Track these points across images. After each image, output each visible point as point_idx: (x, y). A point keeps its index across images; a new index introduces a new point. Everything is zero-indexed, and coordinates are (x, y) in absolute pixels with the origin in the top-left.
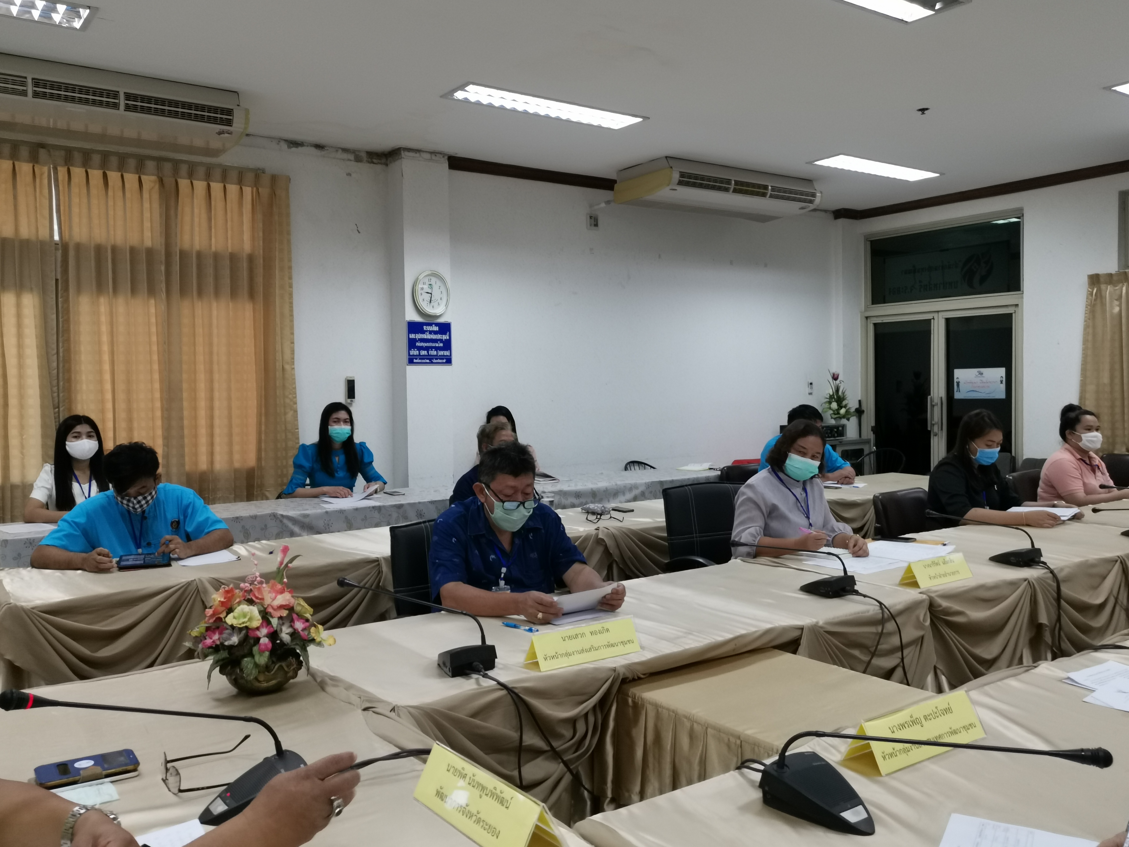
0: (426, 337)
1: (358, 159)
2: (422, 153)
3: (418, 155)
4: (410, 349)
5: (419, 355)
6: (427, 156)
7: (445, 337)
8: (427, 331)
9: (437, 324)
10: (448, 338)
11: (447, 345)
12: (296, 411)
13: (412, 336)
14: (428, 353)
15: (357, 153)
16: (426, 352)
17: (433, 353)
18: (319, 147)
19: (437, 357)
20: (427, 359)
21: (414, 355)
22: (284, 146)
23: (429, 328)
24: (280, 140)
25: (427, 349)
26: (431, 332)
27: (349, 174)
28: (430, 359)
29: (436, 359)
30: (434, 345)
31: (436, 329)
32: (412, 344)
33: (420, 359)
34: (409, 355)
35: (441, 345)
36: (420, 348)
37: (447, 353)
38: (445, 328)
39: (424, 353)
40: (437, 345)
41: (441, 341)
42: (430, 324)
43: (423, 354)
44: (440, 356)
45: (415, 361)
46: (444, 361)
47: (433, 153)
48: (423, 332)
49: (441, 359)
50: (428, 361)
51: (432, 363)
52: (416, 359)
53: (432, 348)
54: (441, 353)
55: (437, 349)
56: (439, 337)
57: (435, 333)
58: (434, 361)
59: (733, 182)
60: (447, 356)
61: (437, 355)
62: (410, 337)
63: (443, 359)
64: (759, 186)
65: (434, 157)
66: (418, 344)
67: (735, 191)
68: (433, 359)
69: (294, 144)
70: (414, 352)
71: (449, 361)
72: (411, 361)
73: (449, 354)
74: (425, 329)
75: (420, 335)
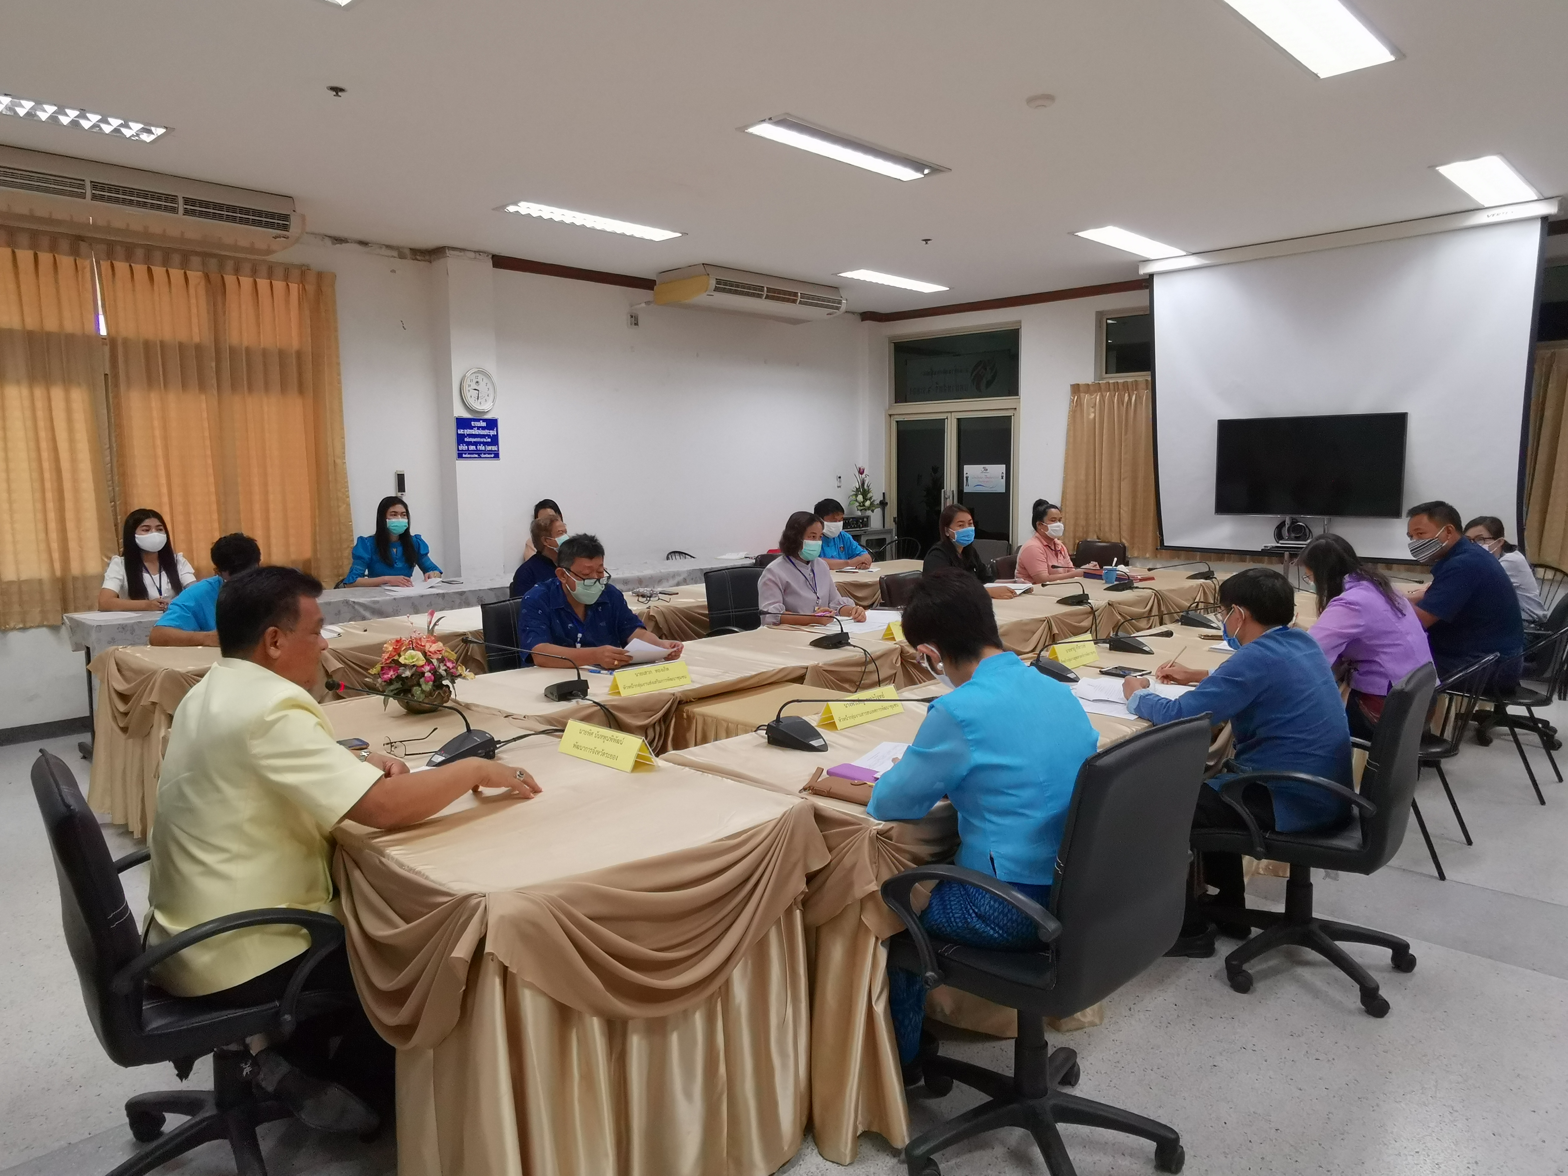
0: (474, 433)
1: (402, 256)
2: (466, 252)
3: (462, 254)
4: (459, 444)
5: (468, 450)
6: (472, 255)
7: (492, 433)
8: (475, 427)
9: (484, 420)
10: (495, 434)
11: (495, 440)
12: (348, 505)
13: (461, 432)
14: (476, 448)
15: (401, 250)
16: (474, 447)
17: (482, 448)
18: (363, 243)
20: (476, 454)
21: (463, 450)
22: (328, 242)
23: (477, 424)
24: (323, 236)
25: (475, 444)
26: (479, 428)
27: (393, 271)
28: (479, 454)
29: (484, 454)
30: (482, 440)
31: (484, 424)
32: (460, 439)
33: (469, 454)
34: (458, 450)
35: (489, 440)
36: (469, 444)
37: (494, 448)
38: (492, 424)
39: (472, 448)
40: (485, 440)
41: (489, 436)
42: (478, 420)
43: (472, 449)
44: (488, 451)
45: (464, 456)
46: (492, 456)
47: (478, 252)
48: (472, 428)
49: (489, 454)
50: (477, 456)
51: (481, 457)
52: (465, 454)
53: (480, 443)
54: (489, 448)
55: (485, 444)
56: (486, 432)
57: (483, 428)
58: (483, 456)
59: (765, 289)
60: (496, 451)
61: (485, 451)
62: (459, 433)
63: (491, 454)
64: (790, 293)
65: (478, 256)
66: (466, 439)
67: (767, 297)
68: (481, 454)
69: (338, 240)
70: (463, 447)
71: (497, 456)
72: (460, 456)
73: (496, 449)
74: (473, 425)
75: (469, 430)
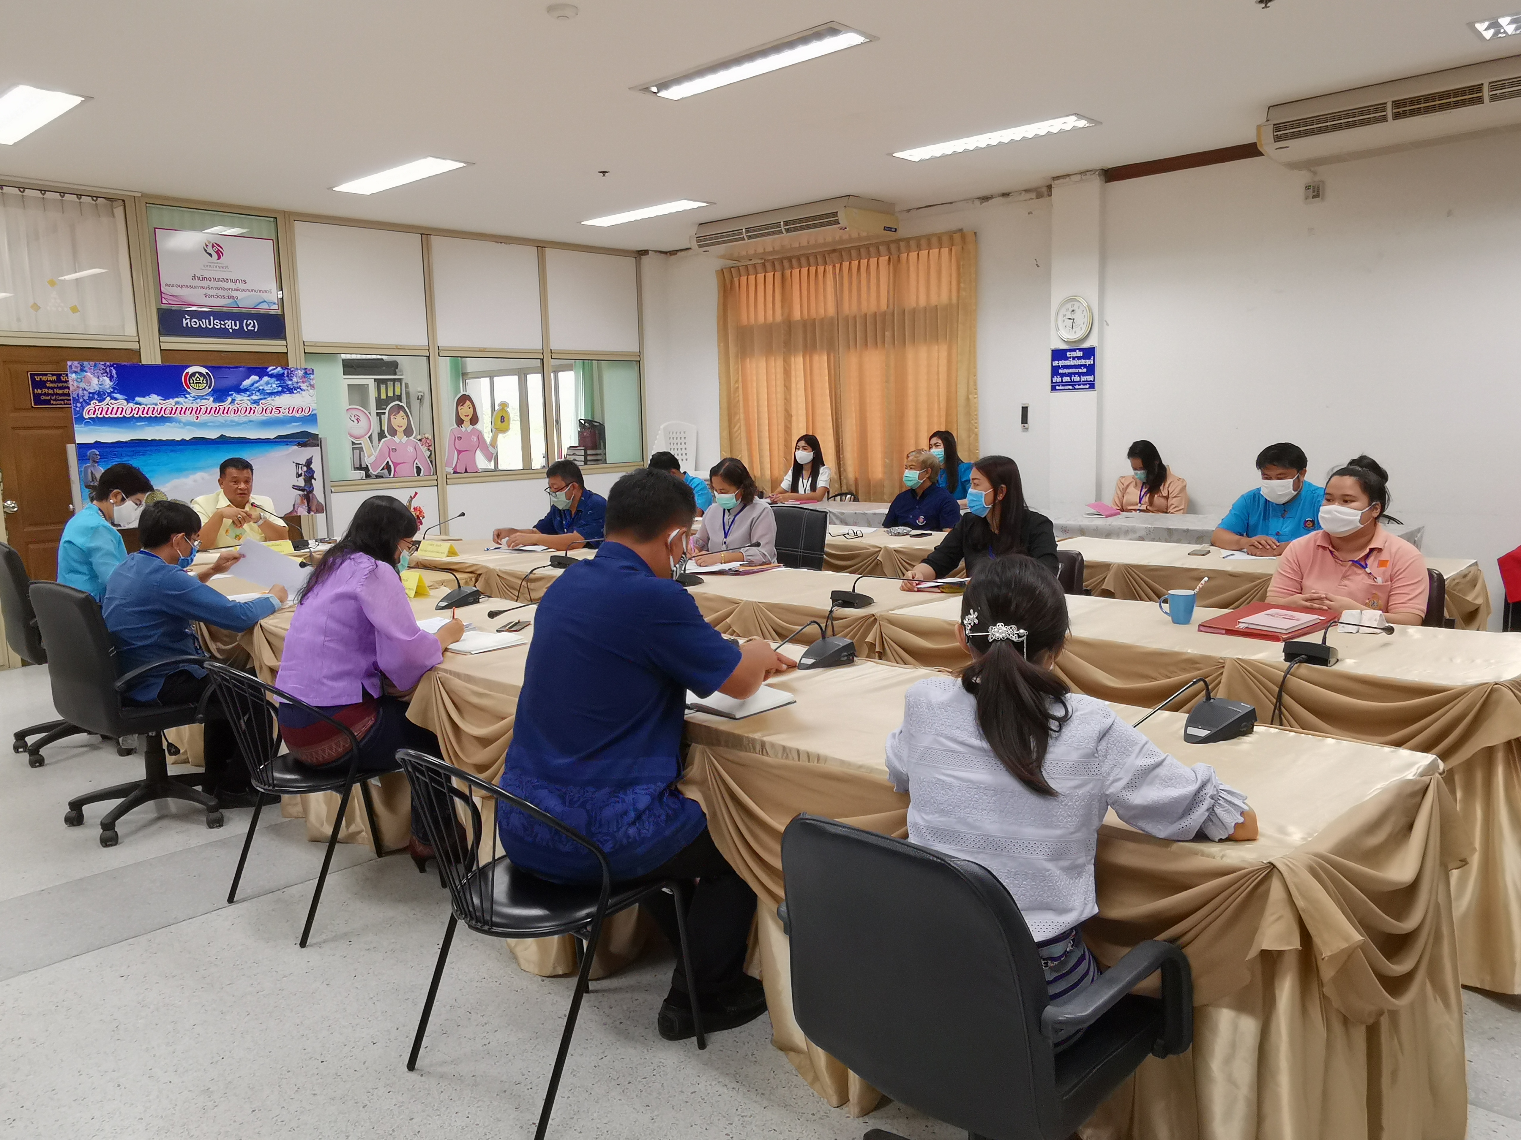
0: (1069, 364)
1: (1039, 196)
2: (1072, 176)
3: (1068, 179)
4: (1053, 377)
5: (1062, 382)
7: (1089, 362)
8: (1070, 357)
9: (1080, 350)
10: (1092, 363)
11: (1091, 370)
13: (1056, 363)
14: (1071, 379)
15: (1039, 190)
16: (1069, 378)
17: (1077, 378)
18: (1005, 195)
19: (1079, 383)
20: (1069, 385)
21: (1057, 382)
22: (977, 202)
23: (1074, 354)
24: (972, 200)
25: (1070, 375)
26: (1074, 358)
27: (1030, 213)
28: (1073, 386)
29: (1079, 385)
30: (1077, 371)
31: (1080, 354)
32: (1055, 371)
33: (1063, 385)
34: (1052, 382)
35: (1085, 370)
36: (1062, 375)
37: (1090, 378)
38: (1089, 353)
40: (1080, 371)
41: (1085, 366)
42: (1074, 350)
43: (1066, 380)
44: (1083, 381)
45: (1057, 388)
46: (1087, 386)
47: (1083, 173)
48: (1067, 358)
49: (1084, 385)
50: (1071, 387)
51: (1075, 389)
52: (1059, 386)
53: (1075, 374)
54: (1084, 378)
55: (1080, 374)
56: (1082, 362)
57: (1079, 358)
58: (1077, 387)
60: (1091, 381)
61: (1080, 381)
62: (1054, 365)
63: (1086, 384)
65: (1084, 177)
66: (1061, 371)
67: (1398, 116)
68: (1075, 385)
69: (985, 199)
70: (1057, 379)
71: (1092, 386)
72: (1054, 388)
73: (1092, 380)
74: (1068, 356)
75: (1063, 361)
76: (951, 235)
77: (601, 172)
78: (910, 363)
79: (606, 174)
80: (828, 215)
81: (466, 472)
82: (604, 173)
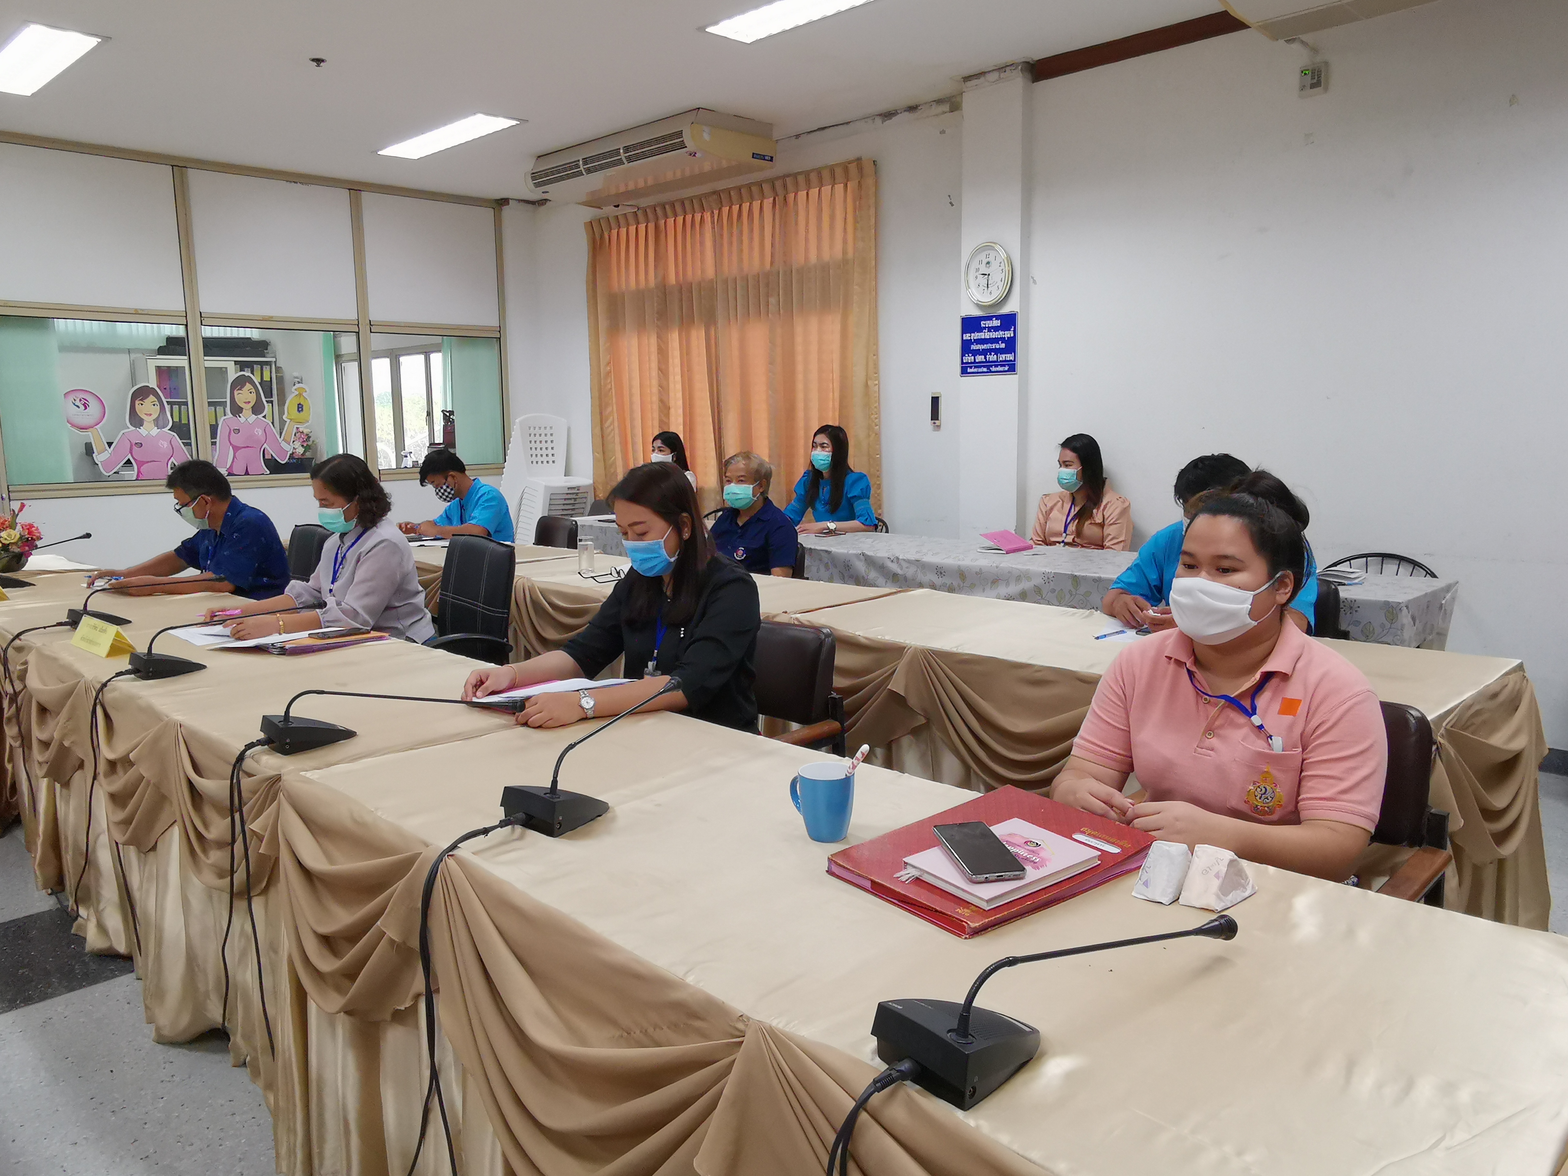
0: (983, 337)
1: (954, 108)
2: (987, 75)
3: (982, 79)
4: (963, 355)
5: (975, 362)
6: (994, 76)
7: (1008, 334)
8: (985, 328)
9: (997, 317)
10: (1012, 335)
11: (1011, 345)
13: (967, 337)
14: (985, 358)
15: (954, 100)
16: (983, 357)
17: (992, 357)
18: (912, 109)
19: (996, 363)
20: (984, 367)
21: (968, 363)
22: (878, 120)
23: (989, 324)
24: (872, 117)
25: (984, 352)
26: (990, 329)
27: (943, 132)
28: (988, 367)
29: (996, 366)
30: (994, 346)
31: (996, 323)
32: (966, 347)
33: (976, 367)
34: (962, 363)
35: (1003, 346)
36: (976, 353)
37: (1010, 357)
38: (1009, 321)
39: (980, 358)
40: (998, 346)
41: (1002, 340)
42: (990, 318)
43: (980, 360)
44: (1001, 361)
45: (969, 370)
46: (1006, 368)
47: (1002, 69)
48: (980, 330)
49: (1002, 366)
50: (985, 370)
51: (991, 372)
52: (971, 367)
53: (990, 351)
54: (1002, 357)
55: (997, 351)
56: (1000, 334)
57: (996, 329)
58: (993, 369)
60: (1011, 361)
61: (997, 361)
62: (964, 338)
63: (1004, 366)
65: (1002, 75)
66: (974, 347)
68: (991, 366)
69: (888, 115)
70: (969, 358)
71: (1012, 368)
72: (964, 371)
73: (1012, 358)
74: (983, 325)
75: (977, 334)
76: (845, 166)
77: (313, 60)
78: (799, 339)
79: (322, 64)
80: (671, 136)
81: (247, 473)
82: (318, 61)
